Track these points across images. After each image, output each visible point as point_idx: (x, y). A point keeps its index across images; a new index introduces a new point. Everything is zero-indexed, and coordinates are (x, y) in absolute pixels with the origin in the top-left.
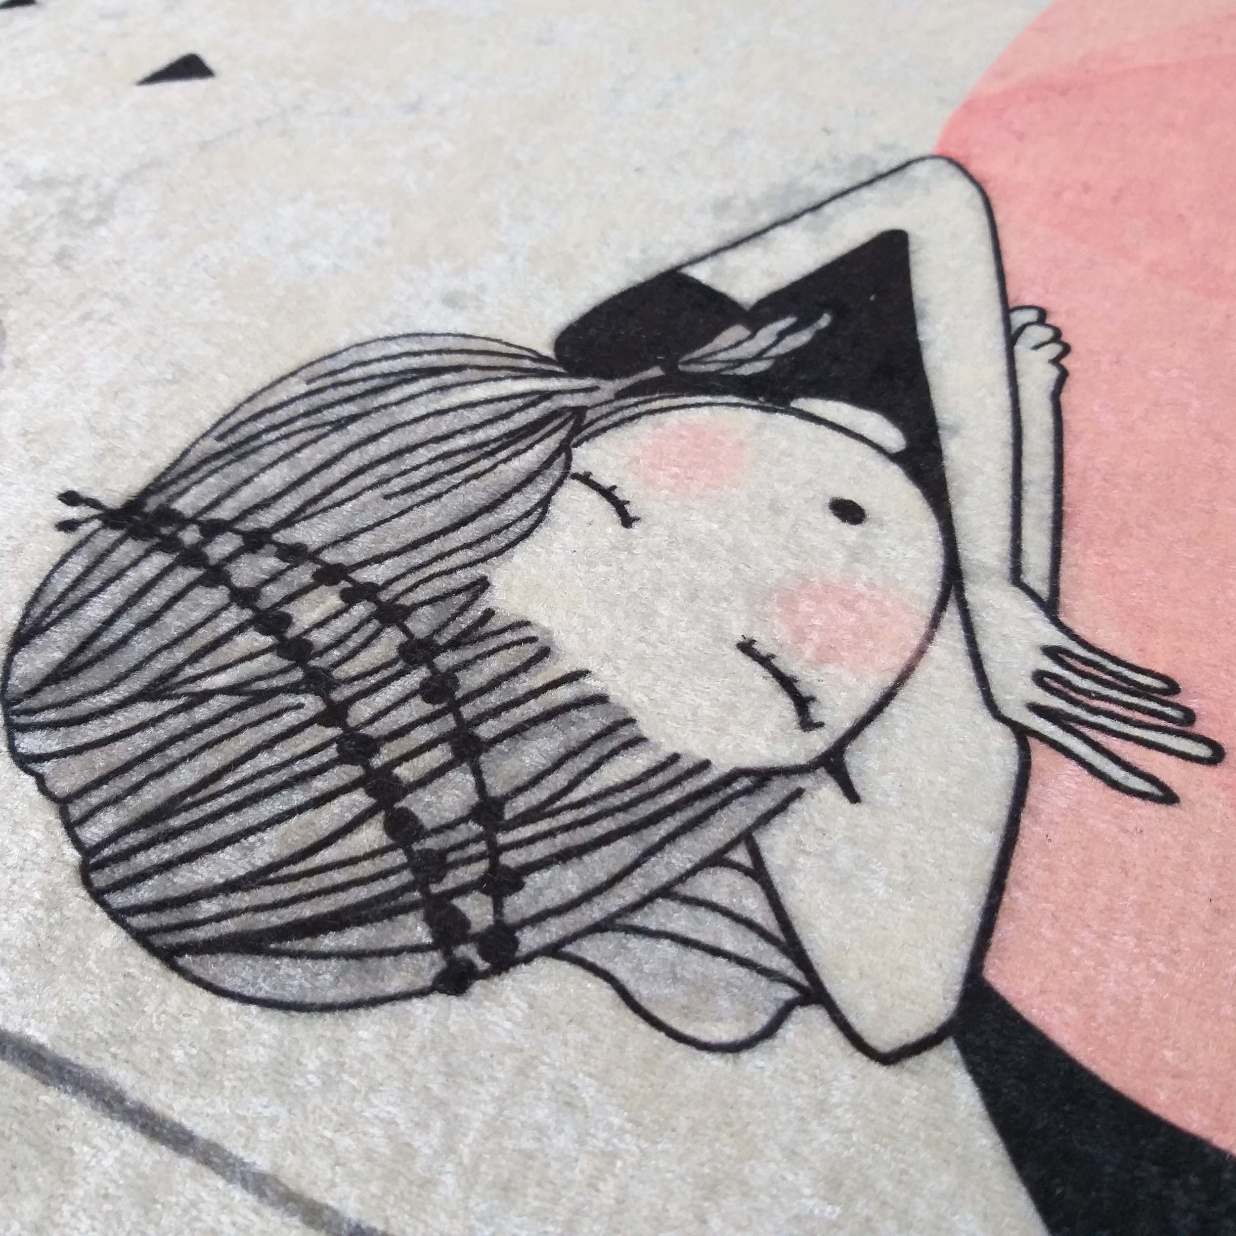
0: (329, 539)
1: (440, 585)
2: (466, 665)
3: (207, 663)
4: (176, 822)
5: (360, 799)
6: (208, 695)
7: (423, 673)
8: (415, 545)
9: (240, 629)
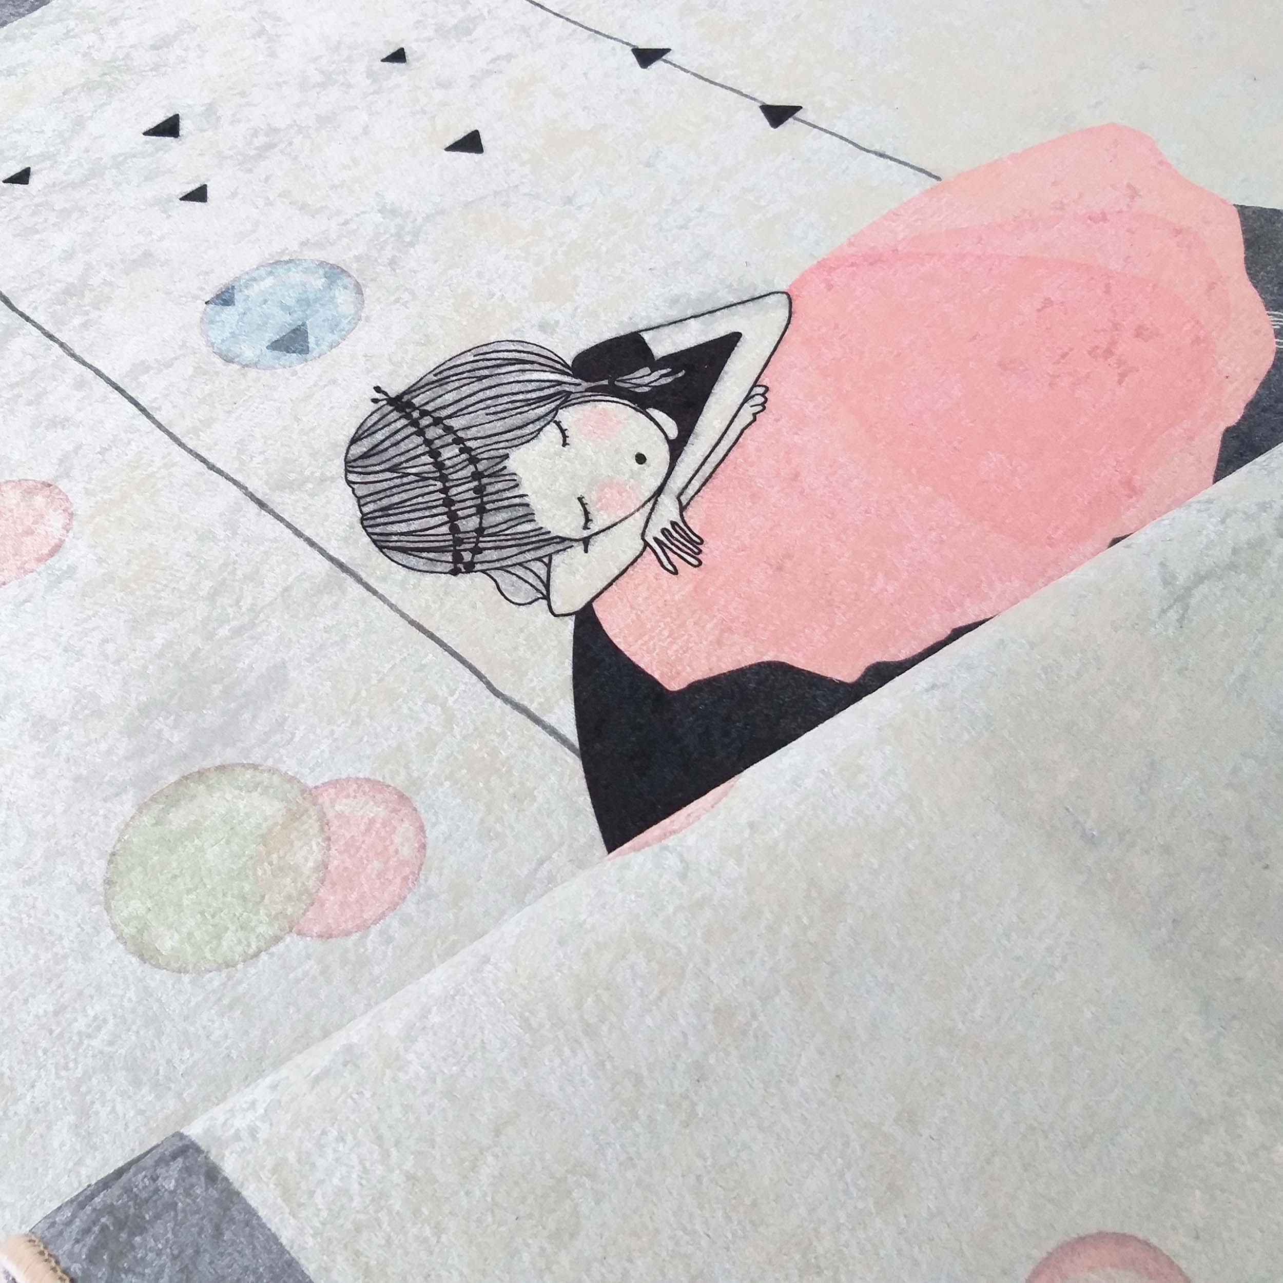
0: (461, 427)
1: (493, 453)
2: (490, 484)
3: (411, 463)
4: (390, 512)
5: (445, 518)
6: (409, 474)
7: (476, 483)
8: (490, 436)
9: (423, 454)
